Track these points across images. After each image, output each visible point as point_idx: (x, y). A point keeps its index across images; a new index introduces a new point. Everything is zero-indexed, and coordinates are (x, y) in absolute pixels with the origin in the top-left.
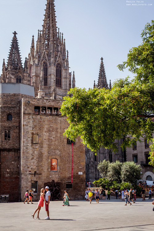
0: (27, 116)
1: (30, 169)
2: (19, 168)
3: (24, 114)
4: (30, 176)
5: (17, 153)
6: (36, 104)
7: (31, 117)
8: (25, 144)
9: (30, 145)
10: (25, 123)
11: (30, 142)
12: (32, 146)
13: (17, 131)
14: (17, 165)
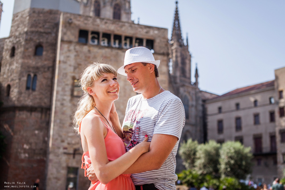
0: (66, 46)
1: (65, 144)
2: (46, 143)
3: (62, 41)
4: (64, 158)
5: (46, 116)
6: (83, 26)
7: (72, 47)
8: (60, 97)
9: (68, 98)
10: (62, 58)
11: (68, 93)
12: (71, 100)
13: (48, 75)
14: (44, 138)
